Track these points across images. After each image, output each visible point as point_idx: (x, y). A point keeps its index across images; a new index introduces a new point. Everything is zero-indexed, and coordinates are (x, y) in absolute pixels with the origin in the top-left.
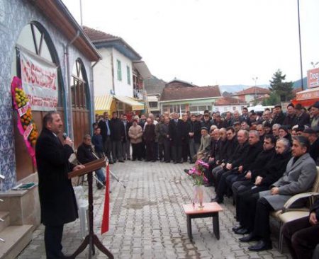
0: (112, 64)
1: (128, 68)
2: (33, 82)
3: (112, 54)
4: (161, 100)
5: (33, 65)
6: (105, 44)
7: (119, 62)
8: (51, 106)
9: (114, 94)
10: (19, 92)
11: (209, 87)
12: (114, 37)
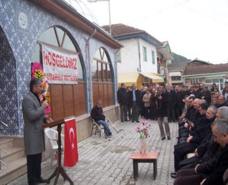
0: (139, 50)
1: (153, 52)
2: (54, 65)
3: (138, 43)
4: (184, 75)
5: (54, 54)
6: (134, 36)
7: (145, 48)
8: (72, 80)
9: (140, 71)
10: (37, 73)
11: (221, 64)
12: (140, 31)
